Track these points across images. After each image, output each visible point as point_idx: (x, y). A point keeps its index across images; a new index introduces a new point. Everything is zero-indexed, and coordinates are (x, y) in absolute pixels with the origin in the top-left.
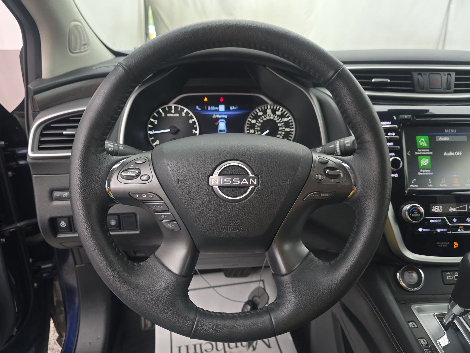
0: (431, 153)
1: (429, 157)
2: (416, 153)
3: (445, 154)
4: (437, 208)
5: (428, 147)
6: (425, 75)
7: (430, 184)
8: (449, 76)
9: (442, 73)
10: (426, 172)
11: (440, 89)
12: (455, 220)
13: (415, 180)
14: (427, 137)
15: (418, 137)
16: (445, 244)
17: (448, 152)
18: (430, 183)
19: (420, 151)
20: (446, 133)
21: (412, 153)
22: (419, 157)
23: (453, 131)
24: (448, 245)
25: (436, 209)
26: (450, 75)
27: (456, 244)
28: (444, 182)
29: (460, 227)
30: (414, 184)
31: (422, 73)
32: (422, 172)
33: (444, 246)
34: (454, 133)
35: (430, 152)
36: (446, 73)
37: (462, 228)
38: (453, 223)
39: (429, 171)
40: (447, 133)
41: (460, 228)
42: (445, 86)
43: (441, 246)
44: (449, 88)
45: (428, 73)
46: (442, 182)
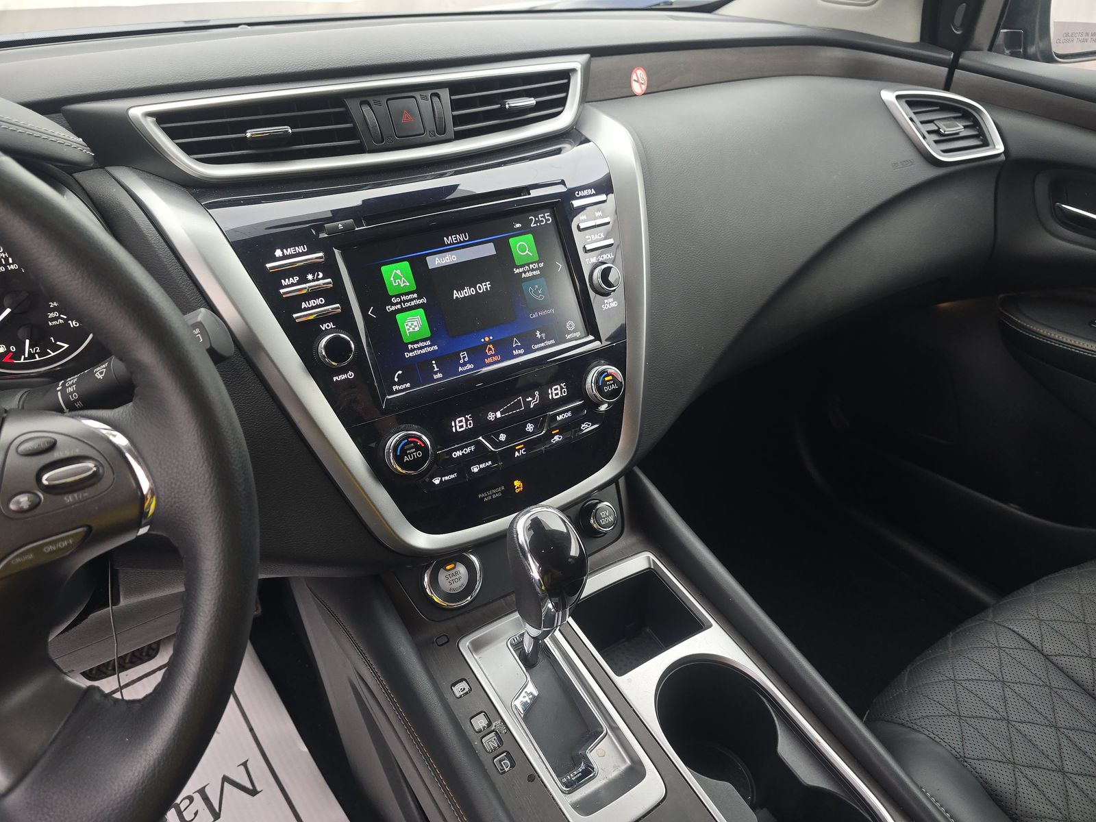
0: (424, 300)
1: (421, 311)
2: (390, 308)
3: (456, 295)
4: (461, 421)
5: (414, 287)
6: (379, 103)
7: (436, 373)
8: (436, 99)
9: (417, 94)
10: (421, 348)
11: (423, 134)
12: (503, 437)
13: (400, 372)
14: (406, 264)
15: (384, 269)
16: (496, 493)
17: (460, 289)
18: (436, 369)
19: (398, 300)
20: (448, 245)
21: (380, 310)
22: (399, 317)
23: (461, 237)
24: (502, 492)
25: (460, 424)
26: (437, 95)
27: (517, 483)
28: (466, 359)
29: (517, 448)
30: (399, 384)
31: (371, 100)
32: (413, 350)
33: (494, 496)
34: (464, 241)
35: (419, 298)
36: (429, 93)
37: (521, 449)
38: (501, 444)
39: (428, 343)
40: (451, 244)
41: (518, 450)
42: (430, 125)
43: (490, 498)
44: (441, 130)
45: (383, 99)
46: (462, 361)
